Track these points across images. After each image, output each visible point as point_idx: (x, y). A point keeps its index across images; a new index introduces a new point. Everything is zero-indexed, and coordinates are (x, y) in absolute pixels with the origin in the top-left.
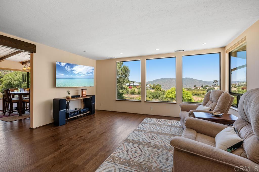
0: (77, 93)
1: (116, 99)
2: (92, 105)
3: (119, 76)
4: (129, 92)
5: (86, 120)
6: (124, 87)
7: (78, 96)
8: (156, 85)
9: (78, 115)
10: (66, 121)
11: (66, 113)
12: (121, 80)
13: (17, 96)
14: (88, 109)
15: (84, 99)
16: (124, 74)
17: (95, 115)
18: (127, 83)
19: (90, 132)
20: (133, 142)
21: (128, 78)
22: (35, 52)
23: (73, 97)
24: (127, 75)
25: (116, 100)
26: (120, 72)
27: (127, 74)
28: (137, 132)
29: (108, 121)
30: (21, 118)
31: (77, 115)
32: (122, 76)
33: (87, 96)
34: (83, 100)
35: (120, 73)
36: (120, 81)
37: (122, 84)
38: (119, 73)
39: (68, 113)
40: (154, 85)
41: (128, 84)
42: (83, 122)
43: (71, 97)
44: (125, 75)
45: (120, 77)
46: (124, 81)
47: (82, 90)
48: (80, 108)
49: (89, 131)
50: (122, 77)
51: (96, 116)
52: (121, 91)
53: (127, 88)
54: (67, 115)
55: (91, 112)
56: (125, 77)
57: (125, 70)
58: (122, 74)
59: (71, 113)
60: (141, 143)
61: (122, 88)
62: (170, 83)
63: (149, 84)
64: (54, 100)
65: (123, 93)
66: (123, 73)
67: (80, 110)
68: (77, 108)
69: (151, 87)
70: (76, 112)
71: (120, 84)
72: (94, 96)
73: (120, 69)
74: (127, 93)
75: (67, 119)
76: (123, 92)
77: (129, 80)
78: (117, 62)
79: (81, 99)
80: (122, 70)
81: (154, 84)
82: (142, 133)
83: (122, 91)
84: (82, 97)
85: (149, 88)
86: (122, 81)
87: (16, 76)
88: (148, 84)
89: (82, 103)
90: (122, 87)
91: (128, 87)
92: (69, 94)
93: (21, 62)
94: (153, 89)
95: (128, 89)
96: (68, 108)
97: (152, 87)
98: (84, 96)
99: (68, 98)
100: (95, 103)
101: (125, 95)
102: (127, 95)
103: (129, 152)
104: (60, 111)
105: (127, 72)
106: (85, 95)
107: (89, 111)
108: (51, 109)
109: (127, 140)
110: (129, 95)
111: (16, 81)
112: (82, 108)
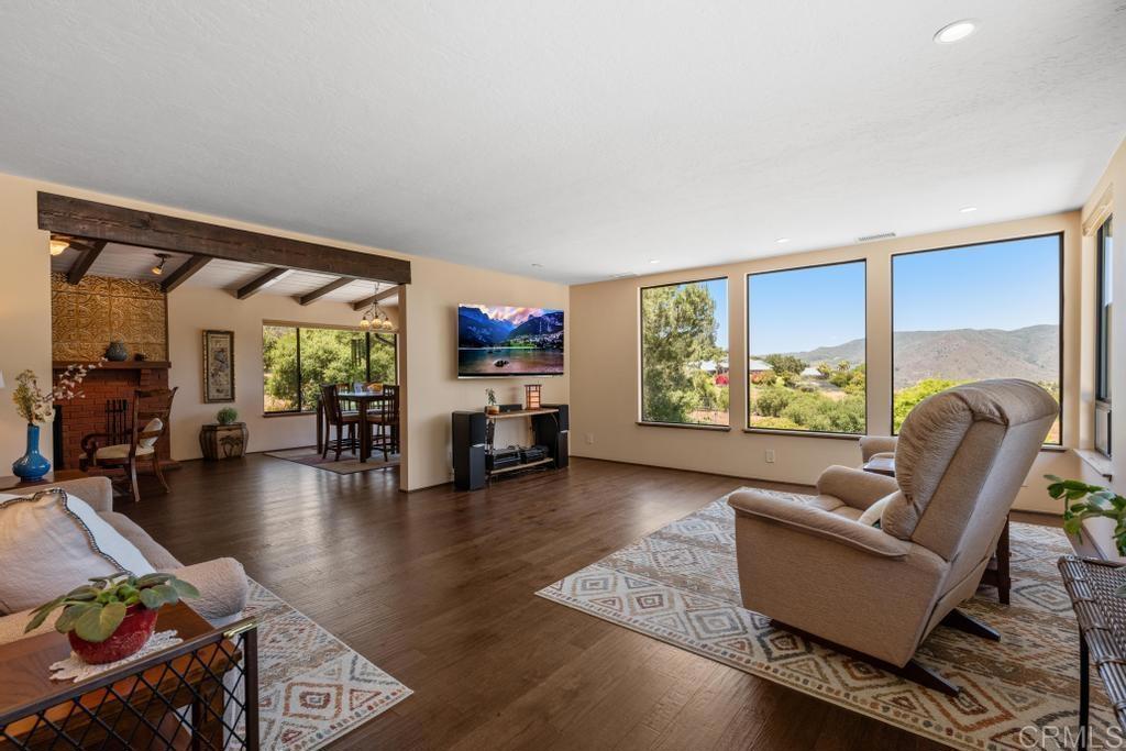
0: (514, 397)
1: (640, 421)
2: (560, 439)
3: (668, 328)
4: (715, 399)
5: (542, 481)
6: (688, 376)
7: (517, 408)
8: (853, 367)
9: (516, 465)
10: (487, 481)
11: (487, 456)
12: (678, 346)
13: (353, 404)
14: (545, 449)
15: (534, 417)
16: (690, 319)
17: (567, 470)
18: (708, 359)
19: (553, 510)
20: (675, 538)
21: (711, 337)
22: (409, 281)
23: (503, 409)
24: (704, 323)
25: (640, 424)
26: (672, 314)
27: (702, 320)
28: (696, 520)
29: (609, 488)
30: (365, 467)
31: (514, 464)
32: (680, 331)
33: (543, 407)
34: (529, 420)
35: (672, 319)
36: (670, 353)
37: (680, 362)
38: (667, 318)
39: (491, 456)
40: (842, 367)
41: (710, 366)
42: (532, 487)
43: (497, 409)
44: (694, 325)
45: (670, 335)
46: (690, 349)
47: (526, 386)
48: (522, 445)
49: (553, 507)
50: (680, 335)
51: (570, 473)
52: (675, 396)
53: (708, 381)
54: (489, 460)
55: (557, 459)
56: (693, 335)
57: (692, 303)
58: (678, 320)
59: (500, 457)
60: (700, 544)
61: (682, 383)
62: (937, 358)
63: (821, 363)
64: (456, 416)
65: (687, 404)
66: (683, 319)
67: (522, 452)
68: (513, 444)
69: (826, 376)
70: (511, 455)
71: (673, 363)
72: (564, 409)
73: (672, 302)
74: (708, 406)
75: (489, 474)
76: (684, 400)
77: (717, 344)
78: (642, 289)
79: (525, 417)
80: (677, 304)
81: (844, 363)
82: (713, 524)
83: (679, 393)
84: (528, 409)
85: (815, 384)
86: (678, 351)
87: (310, 342)
88: (811, 364)
89: (527, 430)
90: (681, 377)
91: (713, 380)
92: (492, 398)
93: (350, 303)
94: (837, 385)
95: (709, 389)
96: (490, 441)
97: (831, 379)
98: (533, 405)
99: (492, 412)
100: (569, 432)
101: (695, 413)
102: (705, 414)
103: (659, 555)
104: (471, 449)
105: (703, 311)
106: (537, 405)
107: (549, 456)
108: (447, 442)
109: (659, 535)
110: (713, 413)
111: (310, 358)
112: (529, 447)
